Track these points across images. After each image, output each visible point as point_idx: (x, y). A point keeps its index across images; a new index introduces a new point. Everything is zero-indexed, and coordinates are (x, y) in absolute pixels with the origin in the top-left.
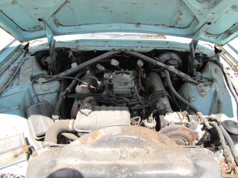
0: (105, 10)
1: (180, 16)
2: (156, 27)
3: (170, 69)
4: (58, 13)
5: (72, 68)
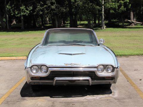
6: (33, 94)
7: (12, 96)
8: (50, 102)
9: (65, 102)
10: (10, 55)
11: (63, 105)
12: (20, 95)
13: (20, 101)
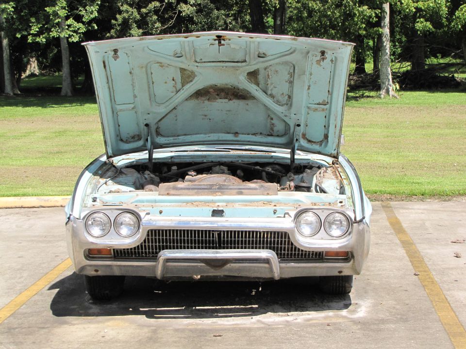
0: (204, 117)
1: (272, 121)
2: (254, 136)
3: (267, 170)
4: (163, 120)
5: (172, 171)
6: (91, 308)
7: (26, 313)
8: (146, 330)
9: (191, 330)
10: (17, 192)
11: (184, 338)
12: (51, 312)
13: (48, 326)
